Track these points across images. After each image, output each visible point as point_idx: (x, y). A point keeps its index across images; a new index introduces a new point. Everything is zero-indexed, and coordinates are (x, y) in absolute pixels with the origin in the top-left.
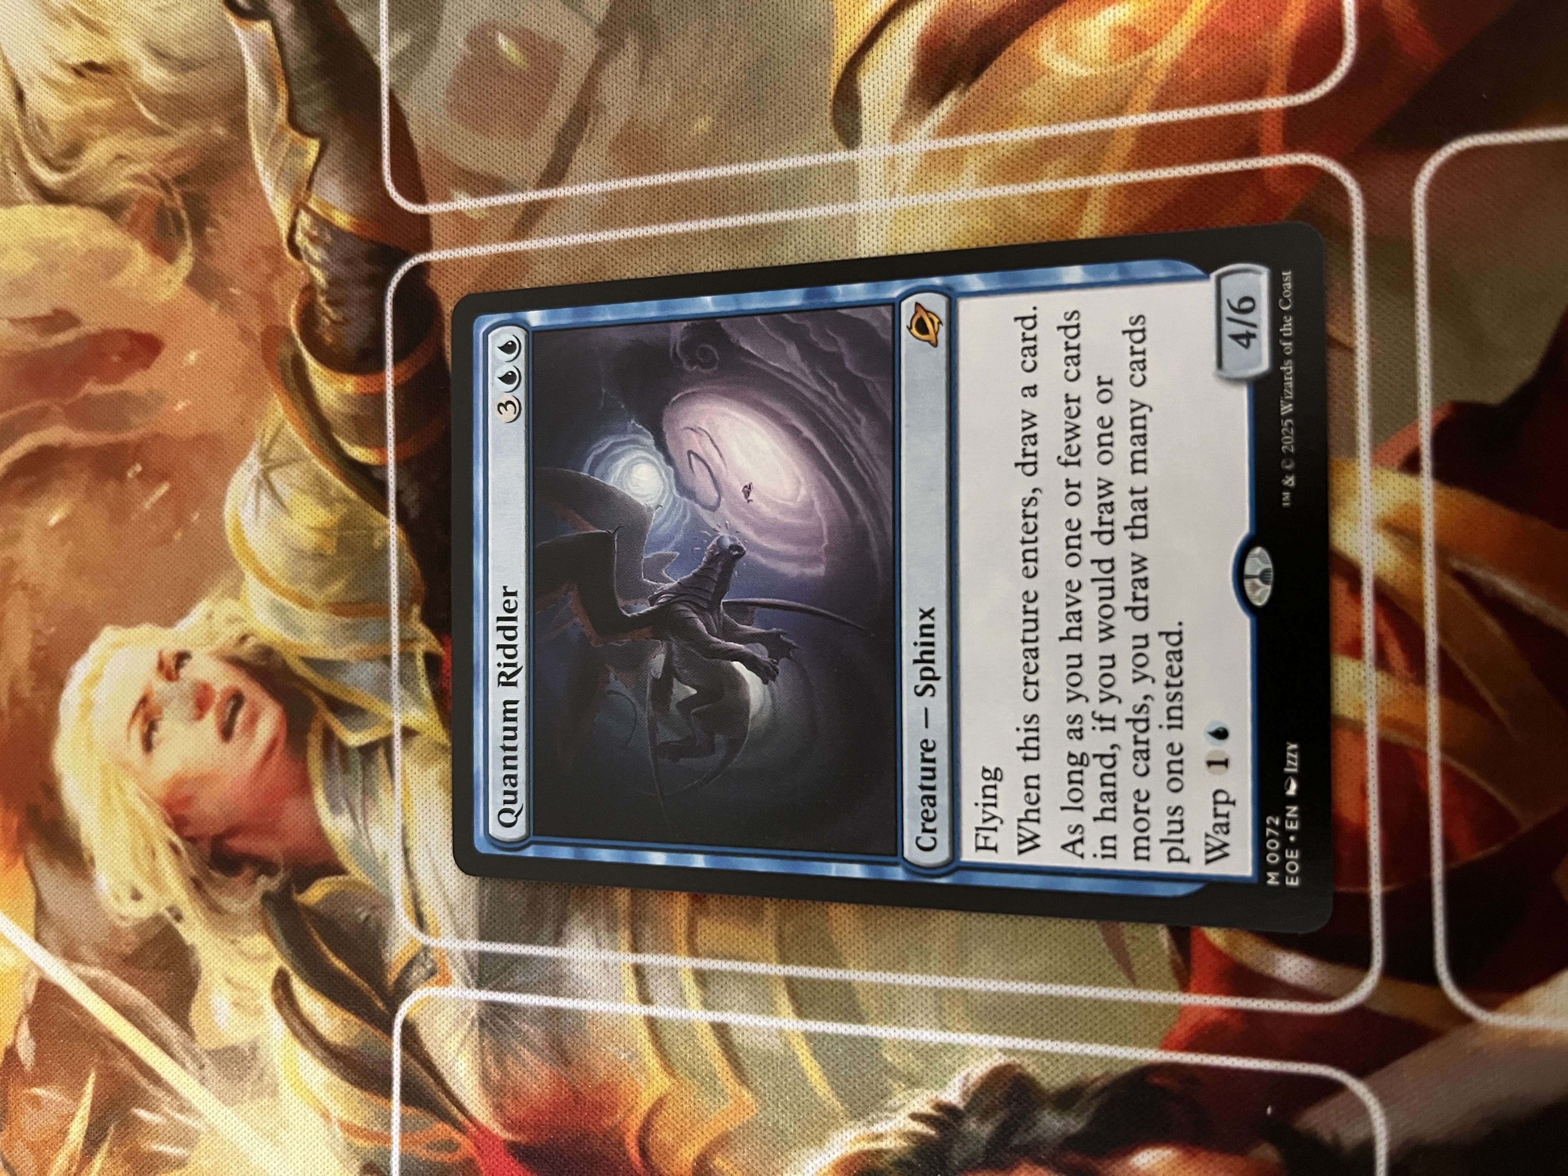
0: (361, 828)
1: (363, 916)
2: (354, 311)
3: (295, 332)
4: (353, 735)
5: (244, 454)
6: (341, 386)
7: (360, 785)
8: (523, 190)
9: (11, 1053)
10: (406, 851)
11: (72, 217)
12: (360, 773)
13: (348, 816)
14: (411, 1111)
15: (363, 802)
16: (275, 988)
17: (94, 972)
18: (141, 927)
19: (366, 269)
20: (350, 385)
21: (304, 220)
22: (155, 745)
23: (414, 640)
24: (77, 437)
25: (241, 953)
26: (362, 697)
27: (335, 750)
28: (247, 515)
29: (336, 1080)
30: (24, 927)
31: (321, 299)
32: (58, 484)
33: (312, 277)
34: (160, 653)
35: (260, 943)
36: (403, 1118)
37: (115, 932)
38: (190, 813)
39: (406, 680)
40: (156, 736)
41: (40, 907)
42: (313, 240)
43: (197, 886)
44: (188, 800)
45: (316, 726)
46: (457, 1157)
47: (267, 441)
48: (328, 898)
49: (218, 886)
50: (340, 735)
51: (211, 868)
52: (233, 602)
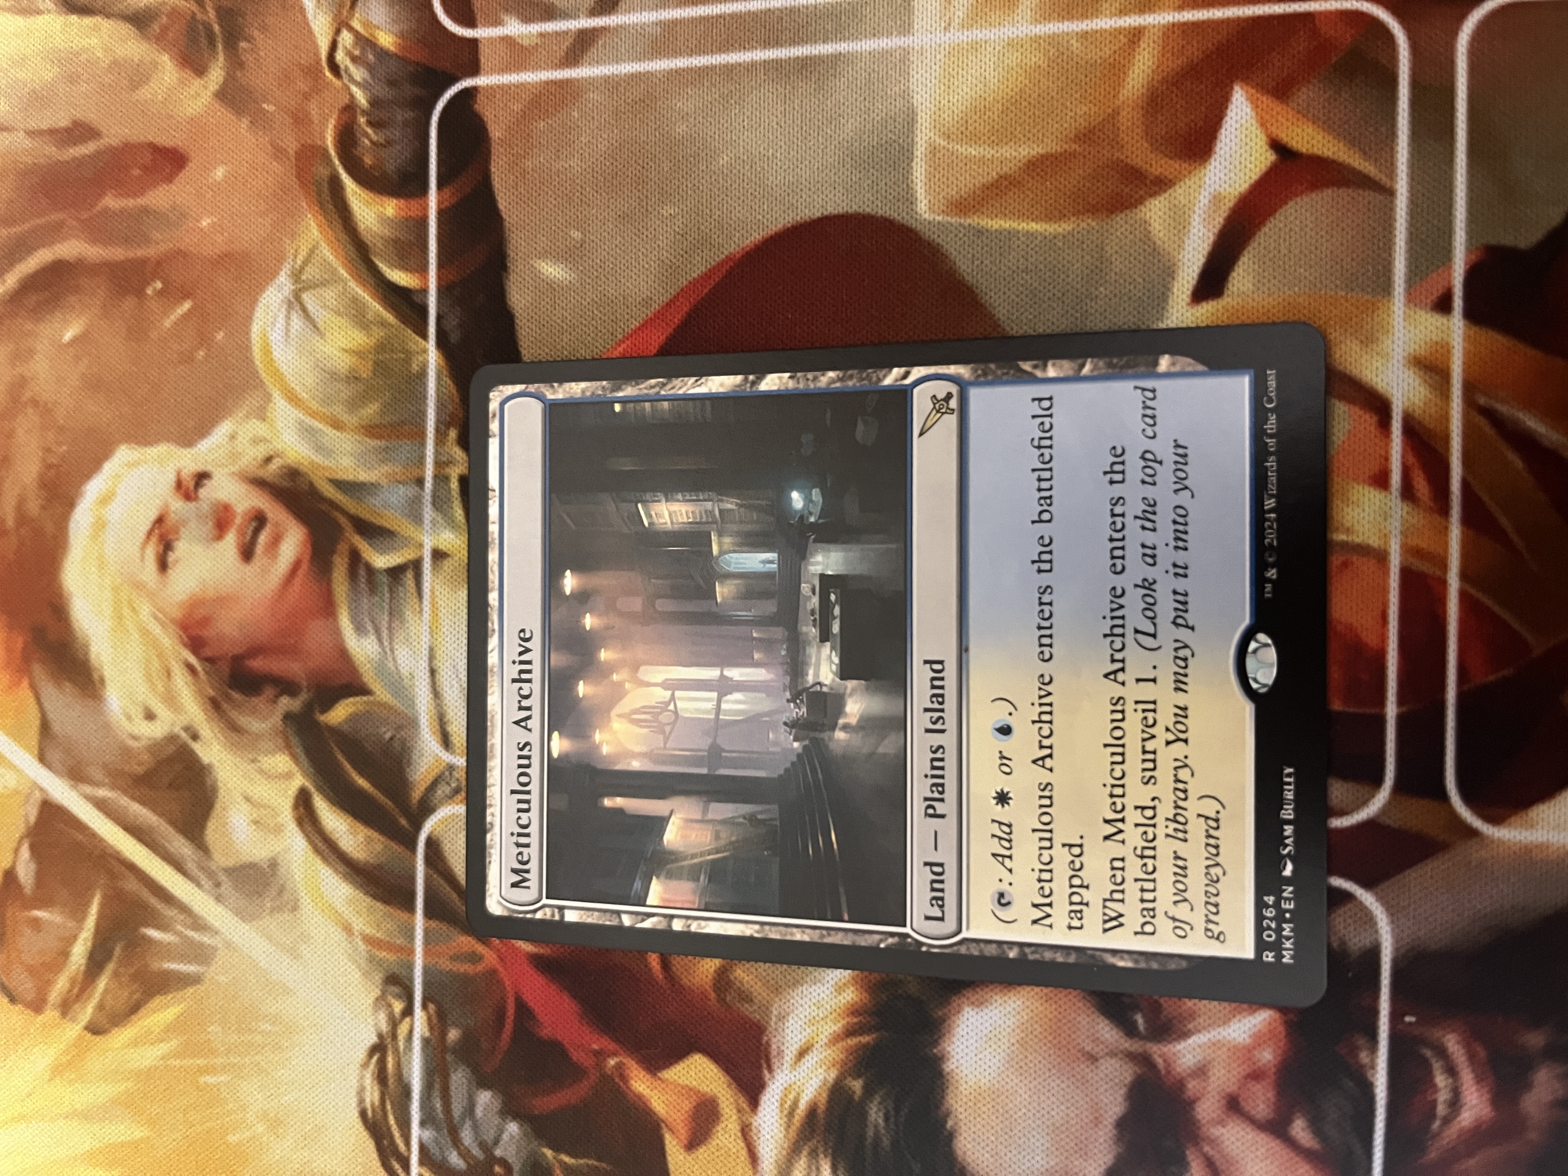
0: (387, 650)
1: (388, 736)
2: (396, 133)
3: (332, 152)
4: (382, 558)
5: (275, 274)
6: (381, 209)
7: (387, 607)
8: (575, 17)
9: (10, 875)
10: (433, 672)
11: (96, 28)
12: (387, 595)
13: (373, 637)
14: (434, 924)
15: (390, 622)
16: (295, 807)
17: (102, 793)
18: (155, 747)
19: (409, 91)
20: (391, 207)
21: (346, 38)
22: (170, 565)
23: (450, 463)
24: (93, 252)
25: (261, 771)
26: (391, 519)
27: (362, 572)
28: (276, 336)
29: (360, 895)
30: (27, 748)
31: (362, 120)
32: (72, 299)
33: (352, 96)
34: (179, 474)
35: (282, 762)
36: (427, 932)
37: (126, 752)
38: (208, 633)
39: (440, 502)
40: (171, 557)
41: (45, 727)
42: (354, 59)
43: (215, 706)
44: (205, 621)
45: (343, 548)
46: (480, 968)
47: (299, 262)
48: (353, 718)
49: (237, 706)
50: (368, 558)
51: (230, 688)
52: (258, 423)
